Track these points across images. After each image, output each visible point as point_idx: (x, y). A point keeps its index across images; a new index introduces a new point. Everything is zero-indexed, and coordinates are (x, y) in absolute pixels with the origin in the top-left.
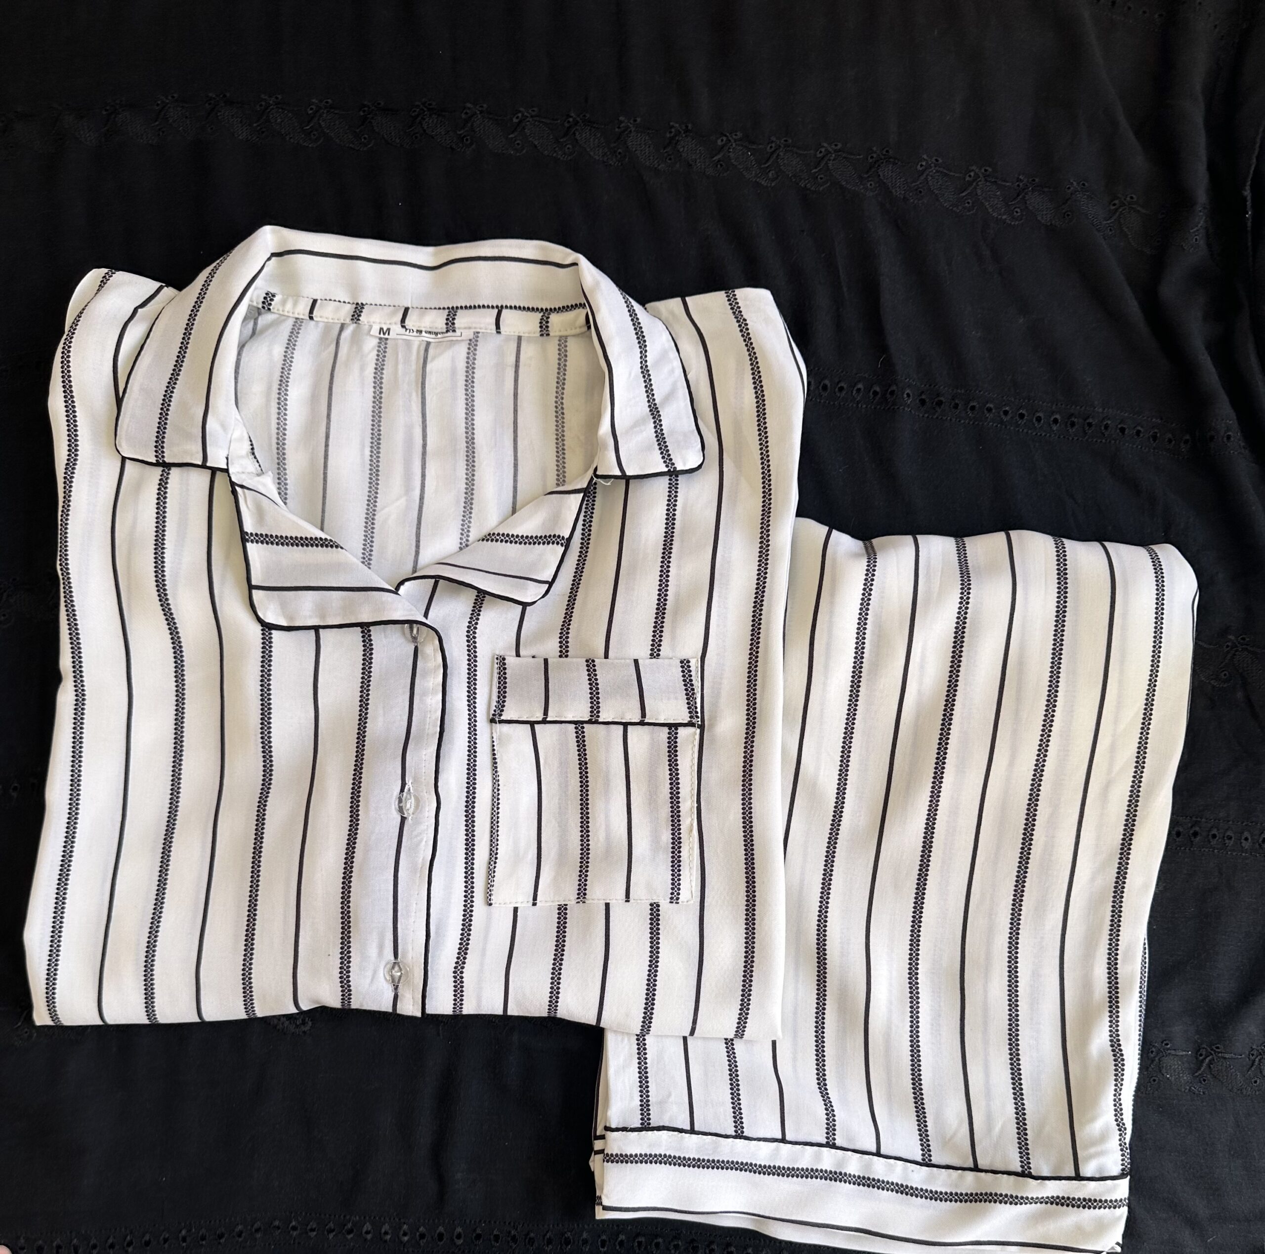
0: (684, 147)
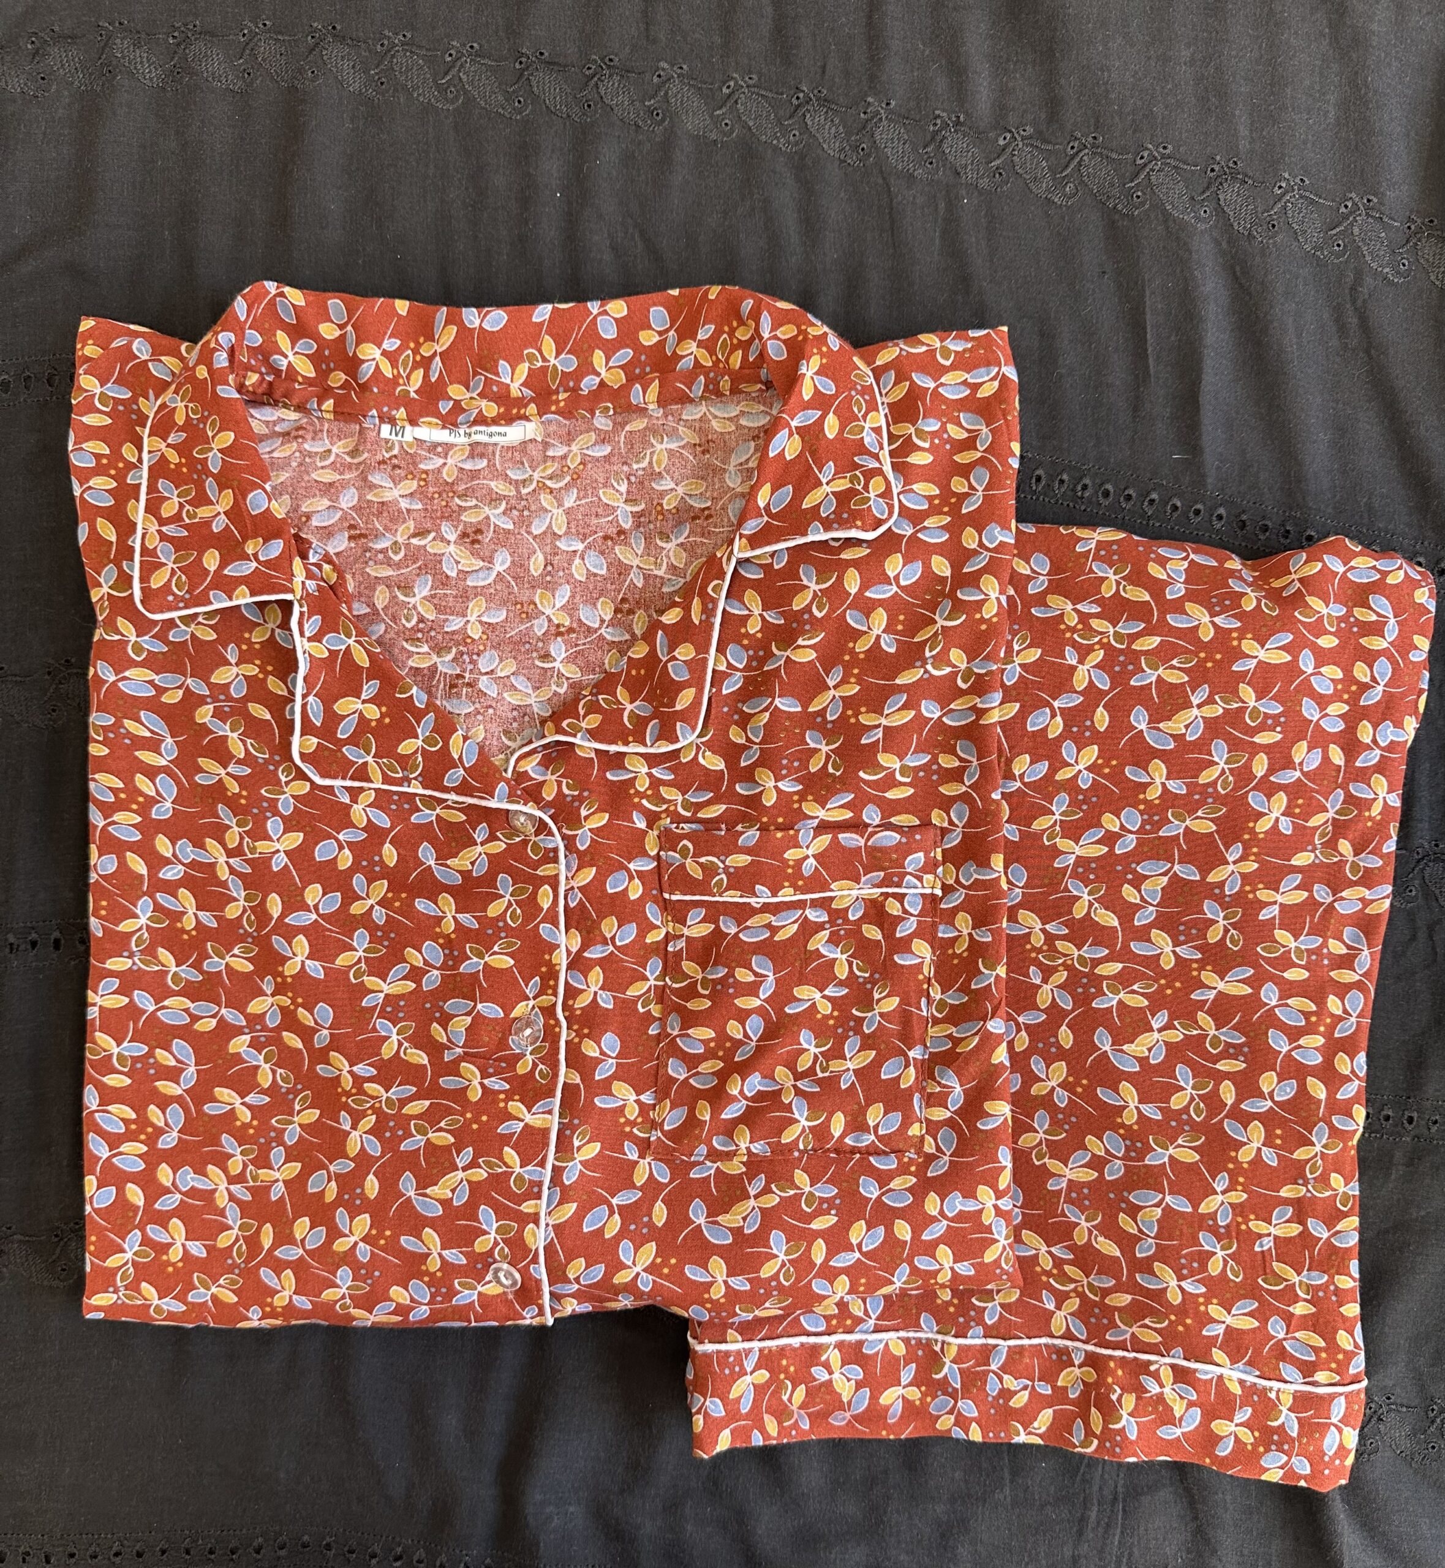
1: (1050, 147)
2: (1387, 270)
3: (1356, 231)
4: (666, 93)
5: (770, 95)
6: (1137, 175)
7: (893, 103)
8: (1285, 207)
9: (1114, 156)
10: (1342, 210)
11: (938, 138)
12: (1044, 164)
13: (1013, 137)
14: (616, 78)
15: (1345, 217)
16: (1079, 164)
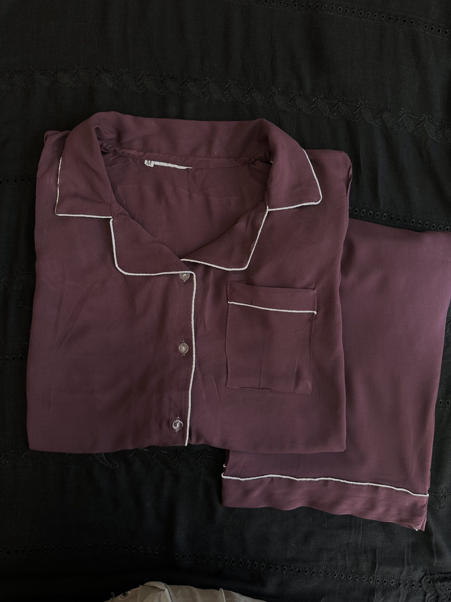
0: (298, 102)
1: (329, 101)
2: (435, 138)
3: (425, 126)
4: (208, 87)
5: (240, 87)
6: (356, 110)
7: (279, 89)
8: (402, 119)
9: (349, 104)
10: (421, 119)
11: (294, 99)
12: (327, 107)
13: (318, 99)
14: (193, 82)
15: (422, 122)
16: (338, 106)
